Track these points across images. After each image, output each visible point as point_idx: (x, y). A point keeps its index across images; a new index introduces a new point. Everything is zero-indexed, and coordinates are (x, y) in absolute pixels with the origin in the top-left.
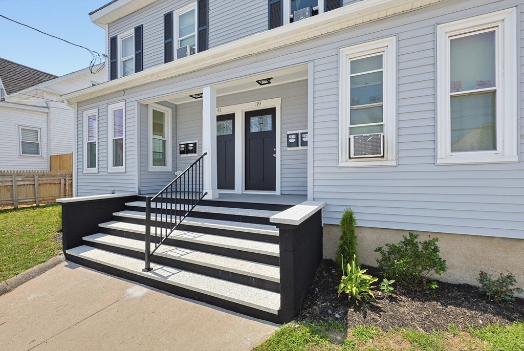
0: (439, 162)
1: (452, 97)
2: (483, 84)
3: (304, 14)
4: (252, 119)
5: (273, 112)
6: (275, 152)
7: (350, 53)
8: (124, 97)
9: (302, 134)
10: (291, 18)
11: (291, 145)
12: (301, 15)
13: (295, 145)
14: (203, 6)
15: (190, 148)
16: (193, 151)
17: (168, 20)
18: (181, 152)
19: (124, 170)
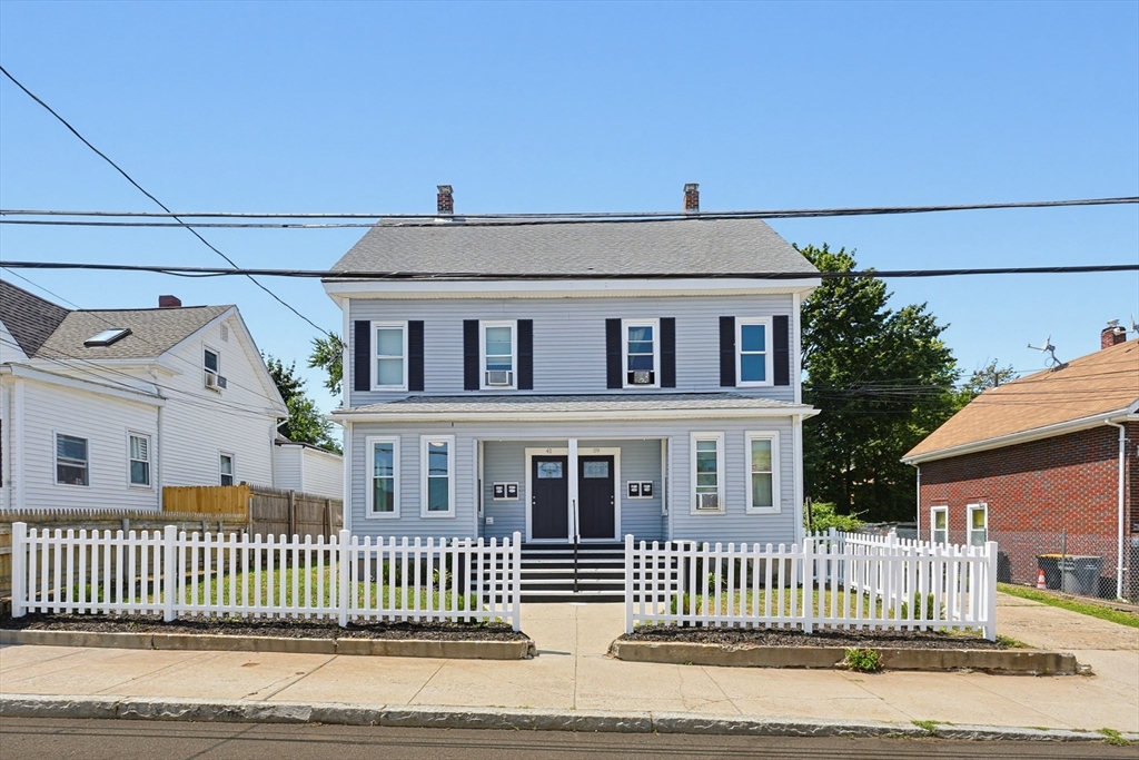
0: (748, 513)
1: (753, 474)
3: (644, 376)
4: (586, 464)
5: (610, 459)
6: (613, 500)
7: (696, 436)
8: (452, 430)
9: (643, 484)
10: (629, 374)
11: (632, 494)
12: (642, 376)
13: (636, 494)
14: (525, 328)
15: (512, 491)
16: (515, 495)
17: (471, 328)
18: (496, 495)
19: (453, 516)
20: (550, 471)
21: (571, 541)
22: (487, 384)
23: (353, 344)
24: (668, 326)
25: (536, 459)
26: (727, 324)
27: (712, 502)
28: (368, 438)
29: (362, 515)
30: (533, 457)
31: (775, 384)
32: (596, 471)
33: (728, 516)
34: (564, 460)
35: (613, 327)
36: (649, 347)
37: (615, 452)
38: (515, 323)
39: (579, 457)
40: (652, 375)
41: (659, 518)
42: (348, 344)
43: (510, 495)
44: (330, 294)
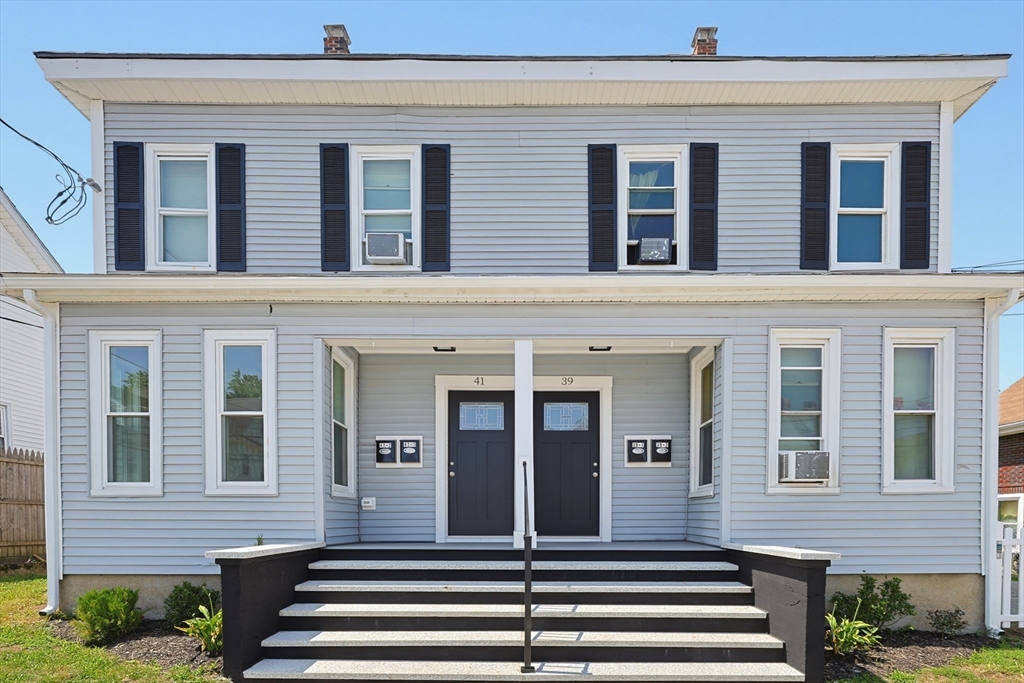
0: (885, 490)
1: (896, 415)
2: (922, 406)
3: (659, 248)
4: (548, 407)
5: (592, 399)
6: (597, 469)
7: (782, 337)
8: (271, 320)
9: (654, 442)
10: (630, 248)
11: (633, 458)
12: (654, 247)
13: (641, 458)
14: (436, 160)
15: (410, 451)
16: (414, 458)
17: (334, 160)
18: (380, 458)
19: (274, 492)
20: (481, 418)
21: (519, 544)
22: (365, 262)
23: (111, 185)
24: (704, 158)
25: (456, 398)
26: (815, 157)
27: (817, 468)
28: (95, 337)
29: (84, 488)
30: (451, 393)
31: (903, 266)
32: (566, 419)
33: (844, 498)
34: (507, 398)
35: (602, 160)
36: (668, 199)
37: (602, 384)
38: (418, 151)
39: (536, 394)
40: (673, 249)
41: (683, 501)
42: (102, 186)
43: (406, 458)
44: (57, 83)
